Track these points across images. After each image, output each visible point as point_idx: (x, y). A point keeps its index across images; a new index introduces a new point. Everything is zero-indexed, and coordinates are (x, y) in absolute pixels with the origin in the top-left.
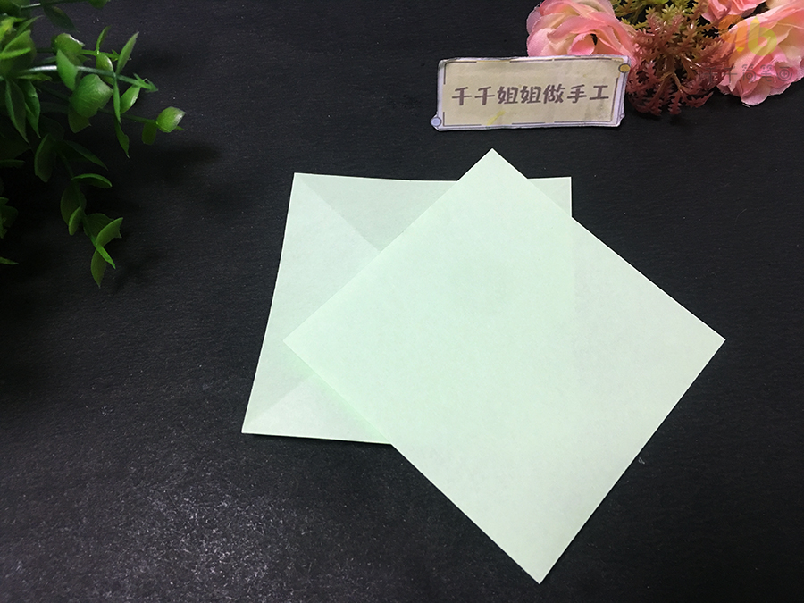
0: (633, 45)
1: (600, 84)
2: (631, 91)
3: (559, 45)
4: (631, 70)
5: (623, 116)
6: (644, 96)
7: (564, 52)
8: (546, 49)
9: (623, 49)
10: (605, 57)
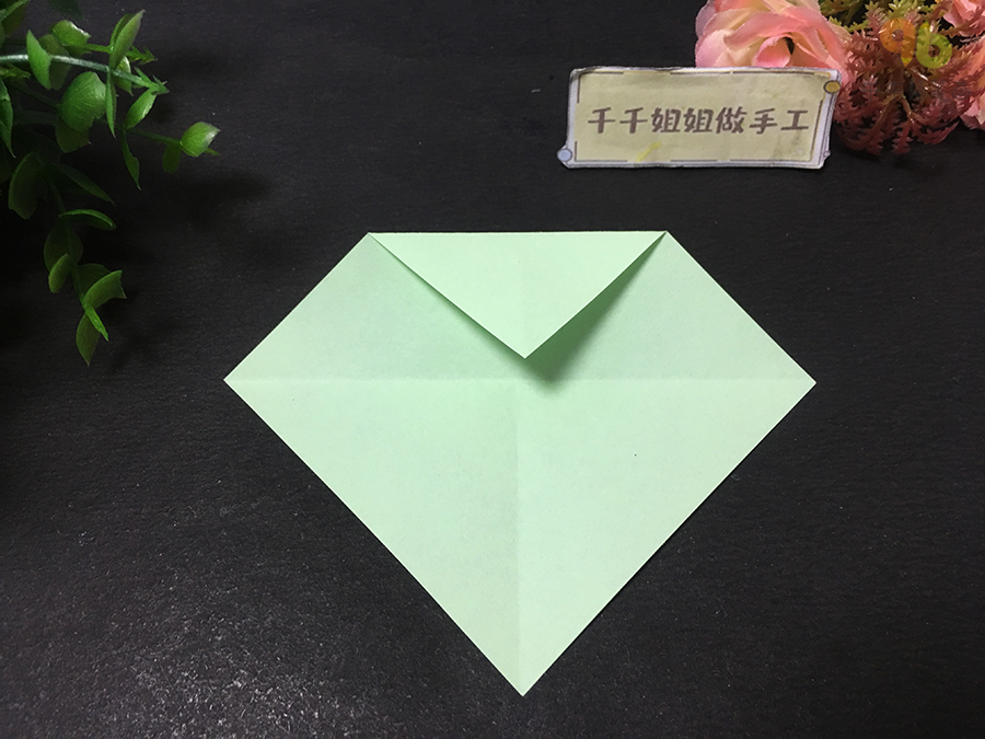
0: (846, 54)
1: (797, 109)
2: (841, 119)
3: (740, 53)
4: (842, 90)
5: (828, 154)
6: (859, 126)
7: (747, 62)
8: (721, 58)
9: (830, 60)
10: (806, 70)
